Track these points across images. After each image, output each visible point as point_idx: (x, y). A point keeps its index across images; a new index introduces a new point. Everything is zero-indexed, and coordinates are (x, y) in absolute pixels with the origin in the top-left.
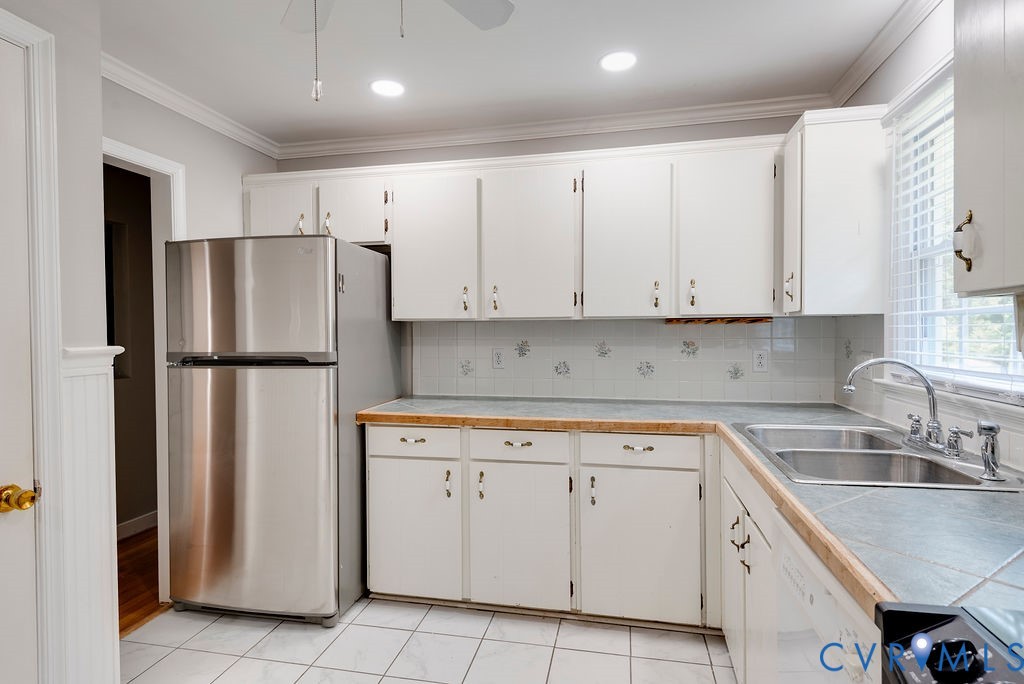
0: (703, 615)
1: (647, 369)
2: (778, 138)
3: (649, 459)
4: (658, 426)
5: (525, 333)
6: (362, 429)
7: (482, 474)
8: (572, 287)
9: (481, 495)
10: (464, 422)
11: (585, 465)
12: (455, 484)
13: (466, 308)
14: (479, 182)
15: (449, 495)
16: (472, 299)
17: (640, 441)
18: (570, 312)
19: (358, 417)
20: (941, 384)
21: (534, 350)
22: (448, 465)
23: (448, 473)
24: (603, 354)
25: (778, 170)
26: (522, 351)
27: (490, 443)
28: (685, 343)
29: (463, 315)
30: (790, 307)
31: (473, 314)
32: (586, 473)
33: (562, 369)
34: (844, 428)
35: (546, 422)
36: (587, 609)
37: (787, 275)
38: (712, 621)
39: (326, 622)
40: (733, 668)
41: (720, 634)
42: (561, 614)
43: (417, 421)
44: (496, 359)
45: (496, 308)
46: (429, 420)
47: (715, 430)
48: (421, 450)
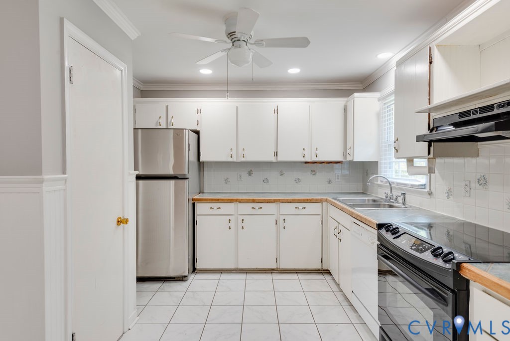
0: (322, 266)
1: (298, 180)
2: (345, 99)
3: (304, 212)
4: (307, 200)
5: (252, 167)
6: (194, 205)
7: (243, 220)
8: (273, 150)
9: (243, 228)
10: (236, 200)
11: (282, 215)
12: (232, 225)
13: (231, 157)
14: (237, 107)
15: (230, 228)
16: (234, 153)
17: (301, 205)
18: (273, 159)
19: (193, 200)
20: (393, 183)
21: (254, 174)
22: (229, 217)
23: (230, 220)
24: (282, 175)
25: (345, 110)
26: (250, 174)
27: (246, 208)
28: (312, 171)
29: (230, 160)
30: (349, 158)
31: (234, 159)
32: (282, 218)
33: (266, 181)
34: (366, 198)
35: (268, 200)
36: (282, 267)
37: (348, 148)
38: (325, 267)
39: (184, 279)
40: (334, 279)
41: (328, 272)
42: (271, 271)
43: (218, 201)
44: (239, 177)
45: (244, 157)
46: (222, 200)
47: (326, 200)
48: (219, 212)
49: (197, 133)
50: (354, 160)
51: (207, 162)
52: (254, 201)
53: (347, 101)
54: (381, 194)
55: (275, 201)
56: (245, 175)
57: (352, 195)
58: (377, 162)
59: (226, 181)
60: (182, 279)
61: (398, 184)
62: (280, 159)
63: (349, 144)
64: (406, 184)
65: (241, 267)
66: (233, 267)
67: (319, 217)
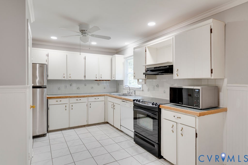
4: (99, 95)
7: (72, 106)
9: (72, 109)
10: (69, 97)
12: (67, 108)
13: (64, 78)
14: (67, 55)
15: (66, 110)
16: (65, 76)
17: (97, 98)
18: (83, 79)
21: (73, 85)
22: (65, 105)
24: (85, 86)
25: (111, 60)
26: (71, 85)
27: (74, 100)
28: (98, 84)
29: (64, 79)
30: (113, 79)
31: (65, 79)
32: (89, 103)
33: (78, 88)
35: (83, 96)
36: (89, 123)
37: (113, 75)
38: (106, 121)
39: (45, 135)
40: (111, 125)
41: (108, 123)
42: (84, 126)
43: (60, 98)
44: (65, 87)
45: (70, 78)
46: (63, 97)
47: (106, 95)
48: (61, 103)
50: (116, 80)
52: (77, 97)
53: (112, 57)
54: (125, 92)
55: (87, 96)
56: (68, 85)
57: (114, 93)
58: (123, 80)
59: (59, 89)
60: (44, 135)
61: (132, 88)
62: (87, 78)
63: (113, 73)
64: (135, 88)
65: (71, 126)
66: (67, 127)
67: (104, 102)
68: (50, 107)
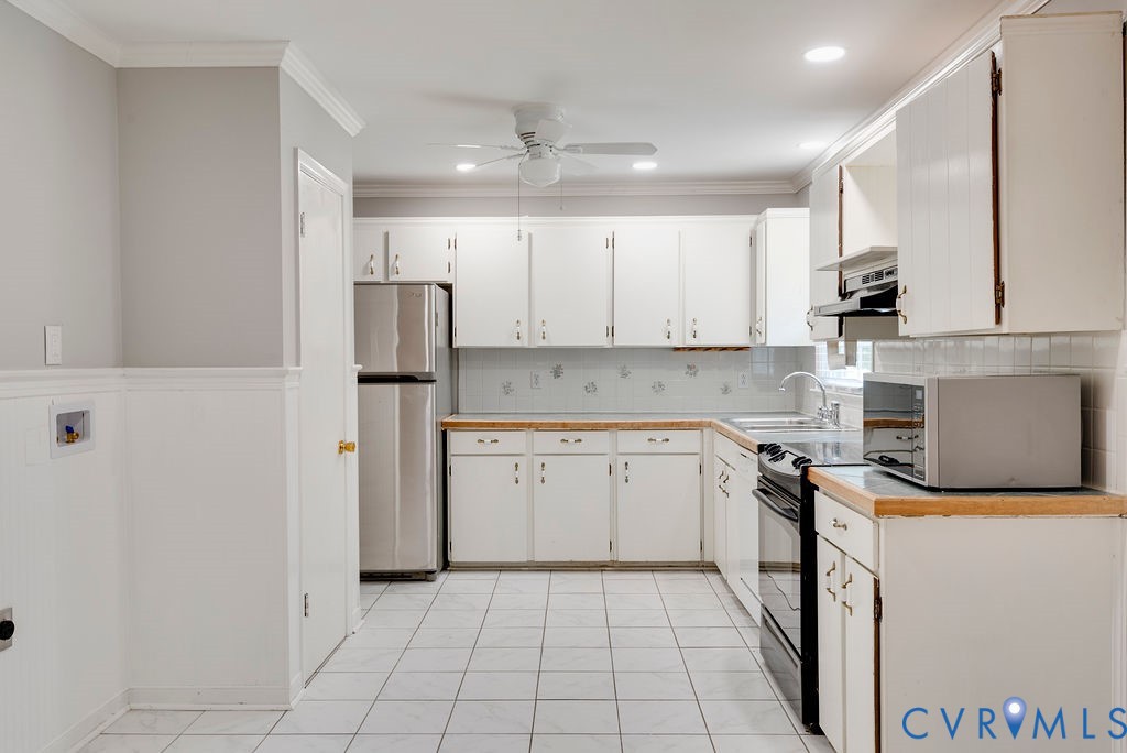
0: (702, 555)
1: (659, 387)
2: (754, 218)
3: (666, 447)
4: (672, 424)
5: (561, 359)
6: (444, 434)
7: (543, 465)
8: (606, 323)
9: (543, 481)
10: (530, 425)
11: (621, 454)
12: (522, 474)
13: (519, 338)
14: (530, 235)
15: (517, 482)
16: (524, 329)
17: (659, 435)
18: (604, 342)
19: (443, 424)
21: (567, 373)
22: (515, 460)
23: (517, 465)
24: (624, 375)
25: (752, 241)
26: (557, 373)
27: (549, 441)
28: (688, 367)
29: (517, 344)
30: (760, 340)
31: (525, 343)
32: (622, 460)
33: (591, 388)
35: (592, 424)
36: (622, 558)
37: (758, 318)
38: (708, 559)
39: (430, 577)
40: (725, 582)
41: (713, 568)
42: (601, 567)
43: (493, 426)
44: (534, 380)
45: (544, 338)
46: (502, 424)
47: (710, 425)
48: (495, 448)
49: (448, 288)
50: (768, 345)
51: (466, 349)
52: (565, 427)
53: (757, 222)
55: (609, 426)
56: (545, 374)
58: (814, 348)
59: (507, 389)
60: (424, 576)
62: (620, 341)
63: (760, 313)
65: (540, 558)
66: (522, 558)
67: (697, 457)
68: (453, 462)
